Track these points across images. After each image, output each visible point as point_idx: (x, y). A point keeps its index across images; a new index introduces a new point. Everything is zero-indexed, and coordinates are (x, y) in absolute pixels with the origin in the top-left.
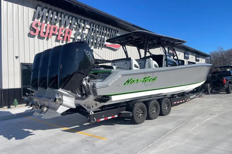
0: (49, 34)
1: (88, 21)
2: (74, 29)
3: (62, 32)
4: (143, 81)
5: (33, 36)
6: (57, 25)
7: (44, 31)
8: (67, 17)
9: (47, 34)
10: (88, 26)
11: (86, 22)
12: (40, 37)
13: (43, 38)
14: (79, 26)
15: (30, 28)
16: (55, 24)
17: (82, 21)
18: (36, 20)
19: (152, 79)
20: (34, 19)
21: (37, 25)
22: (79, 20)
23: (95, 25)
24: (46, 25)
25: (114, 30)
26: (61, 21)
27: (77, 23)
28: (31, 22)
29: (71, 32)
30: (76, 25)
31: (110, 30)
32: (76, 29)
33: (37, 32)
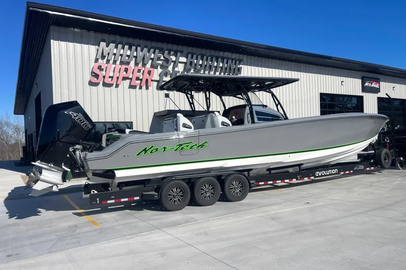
0: (118, 78)
1: (182, 52)
2: (159, 66)
3: (138, 74)
4: (177, 149)
5: (96, 84)
6: (132, 63)
7: (111, 75)
8: (145, 50)
9: (115, 79)
10: (183, 59)
11: (179, 54)
12: (105, 85)
13: (110, 85)
14: (167, 61)
15: (92, 73)
16: (128, 63)
17: (172, 53)
18: (100, 61)
19: (196, 145)
20: (97, 60)
21: (100, 68)
22: (166, 52)
23: (195, 56)
24: (114, 66)
25: (232, 60)
26: (136, 57)
27: (164, 57)
28: (93, 64)
29: (154, 71)
30: (162, 60)
31: (225, 60)
32: (162, 66)
33: (101, 77)
